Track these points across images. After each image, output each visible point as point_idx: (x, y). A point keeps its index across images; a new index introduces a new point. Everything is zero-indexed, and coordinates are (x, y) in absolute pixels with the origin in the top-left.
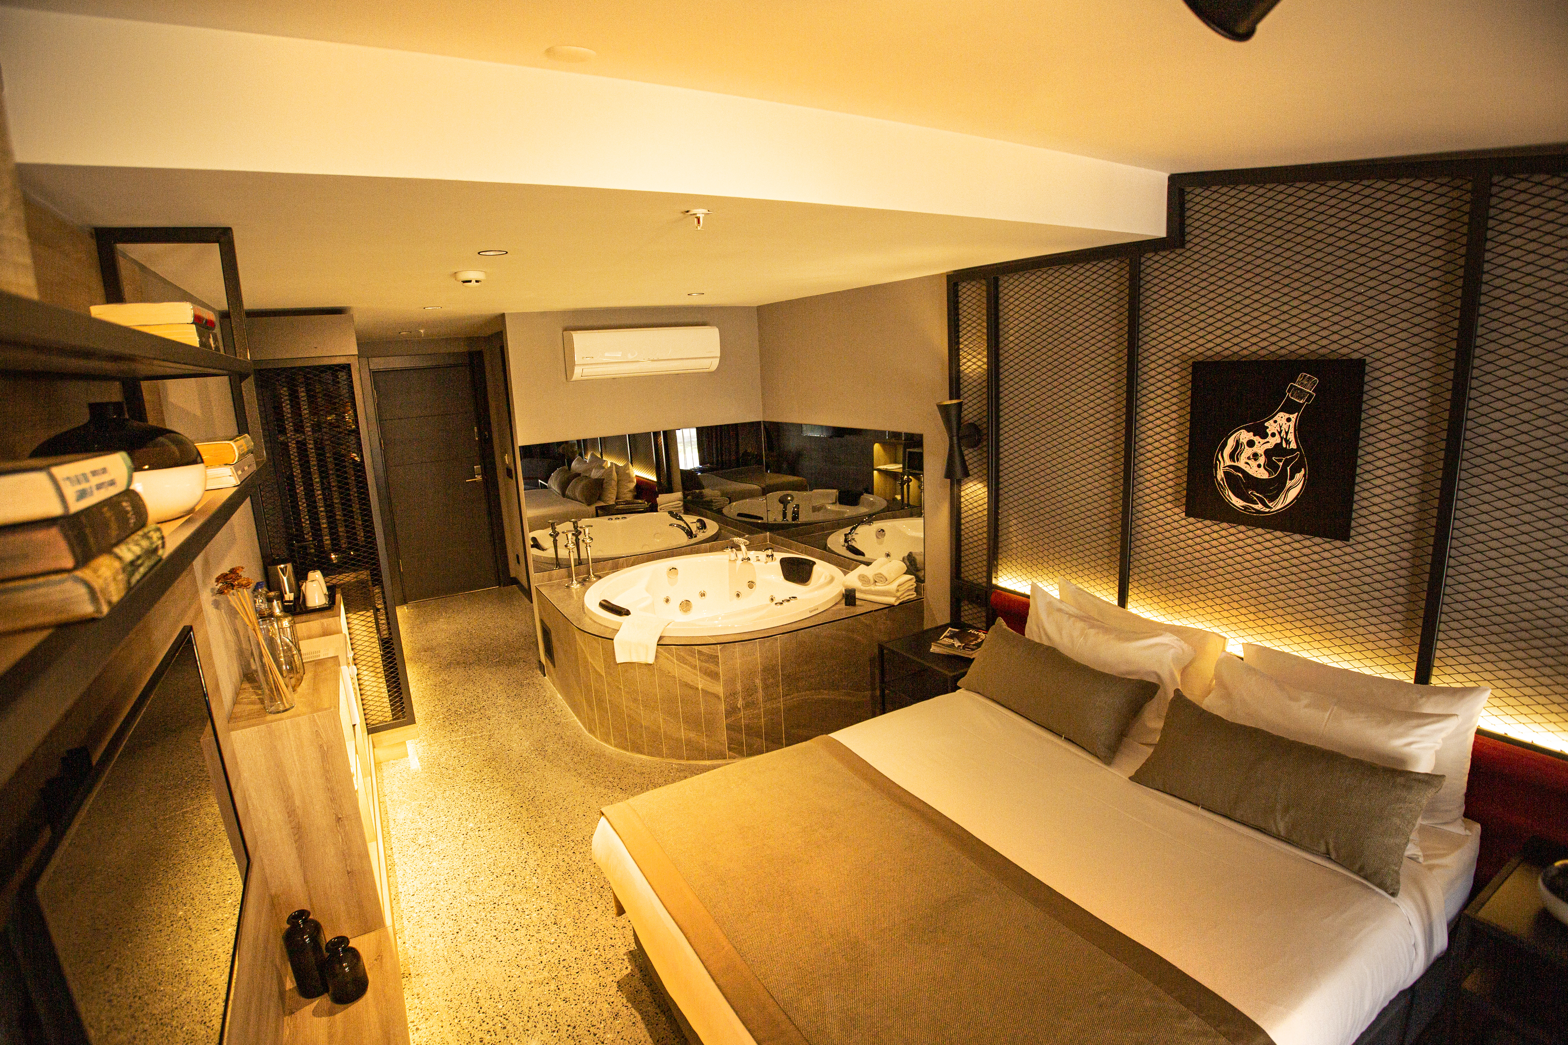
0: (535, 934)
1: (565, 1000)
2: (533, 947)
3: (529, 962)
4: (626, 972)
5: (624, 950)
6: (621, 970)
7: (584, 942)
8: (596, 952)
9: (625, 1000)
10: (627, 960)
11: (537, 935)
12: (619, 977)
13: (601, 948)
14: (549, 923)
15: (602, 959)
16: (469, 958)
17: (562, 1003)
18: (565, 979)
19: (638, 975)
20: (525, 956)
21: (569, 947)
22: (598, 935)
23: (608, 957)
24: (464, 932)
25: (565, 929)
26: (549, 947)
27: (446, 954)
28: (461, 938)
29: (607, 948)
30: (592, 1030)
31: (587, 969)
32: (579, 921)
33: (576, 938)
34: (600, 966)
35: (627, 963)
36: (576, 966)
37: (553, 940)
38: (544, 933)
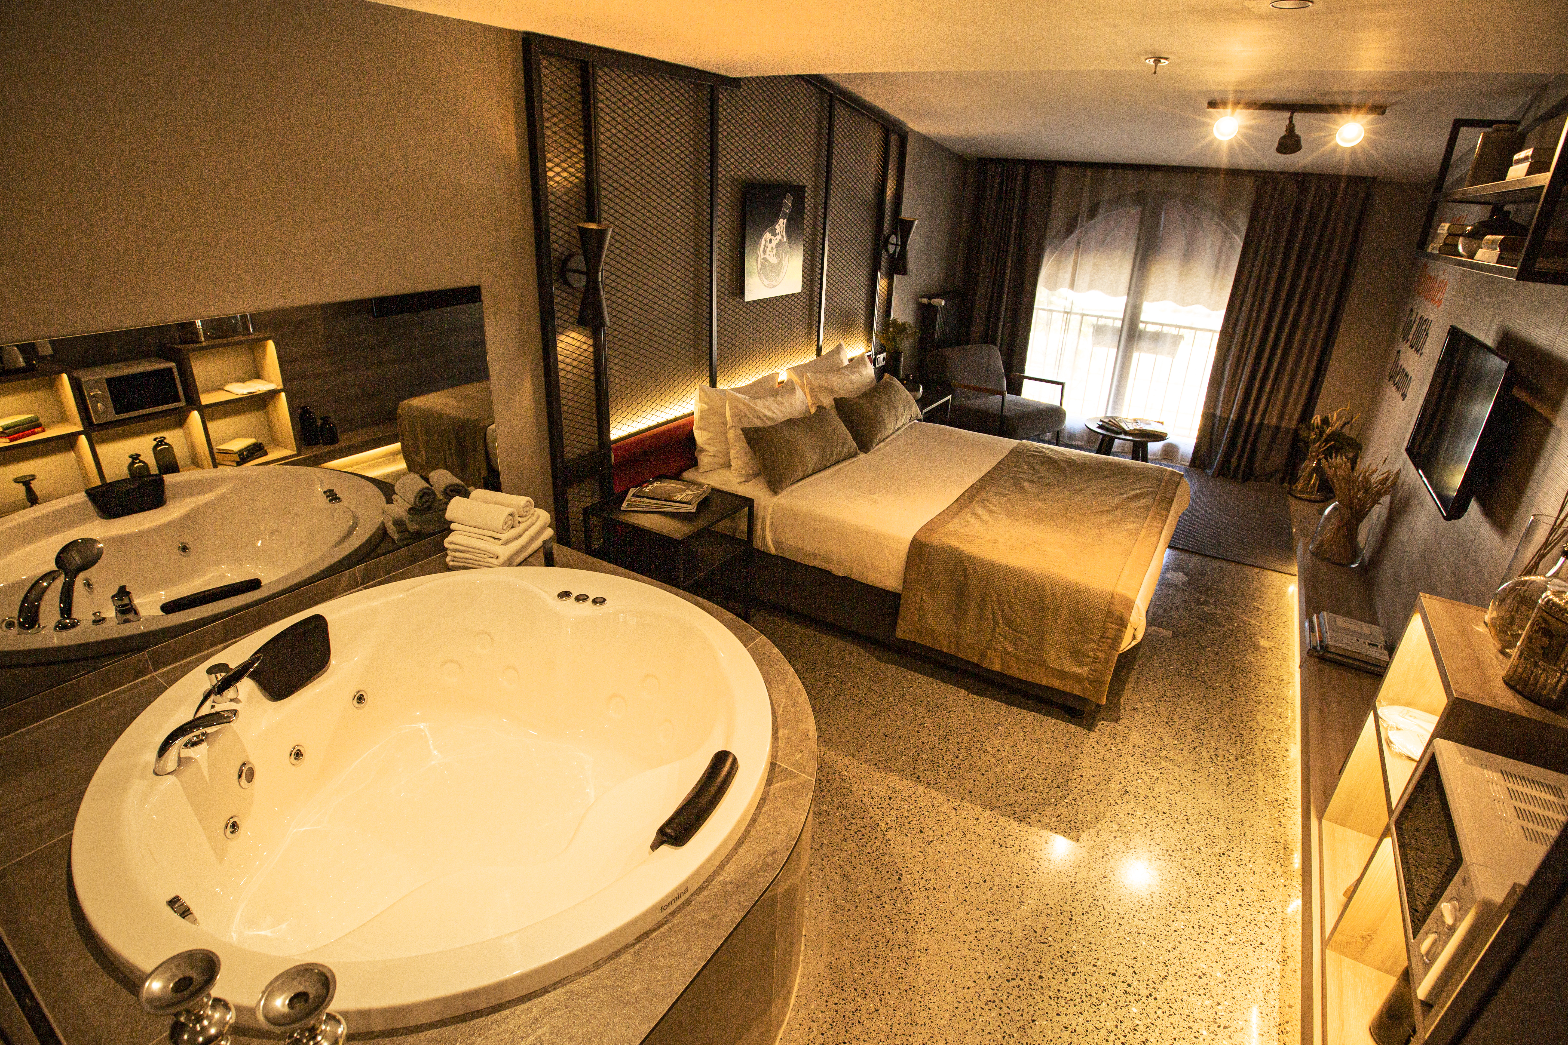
0: (1151, 798)
1: (1161, 739)
2: (1159, 789)
3: (1171, 780)
4: (1106, 723)
5: (1092, 734)
7: (1116, 761)
9: (1123, 711)
10: (1098, 728)
11: (1150, 795)
12: (1112, 725)
14: (1132, 797)
15: (1113, 741)
16: (1222, 822)
17: (1166, 740)
18: (1152, 750)
19: (1099, 716)
20: (1171, 788)
21: (1131, 767)
22: (1101, 757)
23: (1108, 739)
24: (1217, 850)
25: (1122, 781)
26: (1146, 779)
27: (1243, 842)
28: (1222, 846)
29: (1103, 744)
30: (1156, 714)
32: (1106, 778)
33: (1120, 769)
34: (1119, 738)
35: (1099, 726)
36: (1137, 752)
37: (1139, 781)
38: (1143, 792)
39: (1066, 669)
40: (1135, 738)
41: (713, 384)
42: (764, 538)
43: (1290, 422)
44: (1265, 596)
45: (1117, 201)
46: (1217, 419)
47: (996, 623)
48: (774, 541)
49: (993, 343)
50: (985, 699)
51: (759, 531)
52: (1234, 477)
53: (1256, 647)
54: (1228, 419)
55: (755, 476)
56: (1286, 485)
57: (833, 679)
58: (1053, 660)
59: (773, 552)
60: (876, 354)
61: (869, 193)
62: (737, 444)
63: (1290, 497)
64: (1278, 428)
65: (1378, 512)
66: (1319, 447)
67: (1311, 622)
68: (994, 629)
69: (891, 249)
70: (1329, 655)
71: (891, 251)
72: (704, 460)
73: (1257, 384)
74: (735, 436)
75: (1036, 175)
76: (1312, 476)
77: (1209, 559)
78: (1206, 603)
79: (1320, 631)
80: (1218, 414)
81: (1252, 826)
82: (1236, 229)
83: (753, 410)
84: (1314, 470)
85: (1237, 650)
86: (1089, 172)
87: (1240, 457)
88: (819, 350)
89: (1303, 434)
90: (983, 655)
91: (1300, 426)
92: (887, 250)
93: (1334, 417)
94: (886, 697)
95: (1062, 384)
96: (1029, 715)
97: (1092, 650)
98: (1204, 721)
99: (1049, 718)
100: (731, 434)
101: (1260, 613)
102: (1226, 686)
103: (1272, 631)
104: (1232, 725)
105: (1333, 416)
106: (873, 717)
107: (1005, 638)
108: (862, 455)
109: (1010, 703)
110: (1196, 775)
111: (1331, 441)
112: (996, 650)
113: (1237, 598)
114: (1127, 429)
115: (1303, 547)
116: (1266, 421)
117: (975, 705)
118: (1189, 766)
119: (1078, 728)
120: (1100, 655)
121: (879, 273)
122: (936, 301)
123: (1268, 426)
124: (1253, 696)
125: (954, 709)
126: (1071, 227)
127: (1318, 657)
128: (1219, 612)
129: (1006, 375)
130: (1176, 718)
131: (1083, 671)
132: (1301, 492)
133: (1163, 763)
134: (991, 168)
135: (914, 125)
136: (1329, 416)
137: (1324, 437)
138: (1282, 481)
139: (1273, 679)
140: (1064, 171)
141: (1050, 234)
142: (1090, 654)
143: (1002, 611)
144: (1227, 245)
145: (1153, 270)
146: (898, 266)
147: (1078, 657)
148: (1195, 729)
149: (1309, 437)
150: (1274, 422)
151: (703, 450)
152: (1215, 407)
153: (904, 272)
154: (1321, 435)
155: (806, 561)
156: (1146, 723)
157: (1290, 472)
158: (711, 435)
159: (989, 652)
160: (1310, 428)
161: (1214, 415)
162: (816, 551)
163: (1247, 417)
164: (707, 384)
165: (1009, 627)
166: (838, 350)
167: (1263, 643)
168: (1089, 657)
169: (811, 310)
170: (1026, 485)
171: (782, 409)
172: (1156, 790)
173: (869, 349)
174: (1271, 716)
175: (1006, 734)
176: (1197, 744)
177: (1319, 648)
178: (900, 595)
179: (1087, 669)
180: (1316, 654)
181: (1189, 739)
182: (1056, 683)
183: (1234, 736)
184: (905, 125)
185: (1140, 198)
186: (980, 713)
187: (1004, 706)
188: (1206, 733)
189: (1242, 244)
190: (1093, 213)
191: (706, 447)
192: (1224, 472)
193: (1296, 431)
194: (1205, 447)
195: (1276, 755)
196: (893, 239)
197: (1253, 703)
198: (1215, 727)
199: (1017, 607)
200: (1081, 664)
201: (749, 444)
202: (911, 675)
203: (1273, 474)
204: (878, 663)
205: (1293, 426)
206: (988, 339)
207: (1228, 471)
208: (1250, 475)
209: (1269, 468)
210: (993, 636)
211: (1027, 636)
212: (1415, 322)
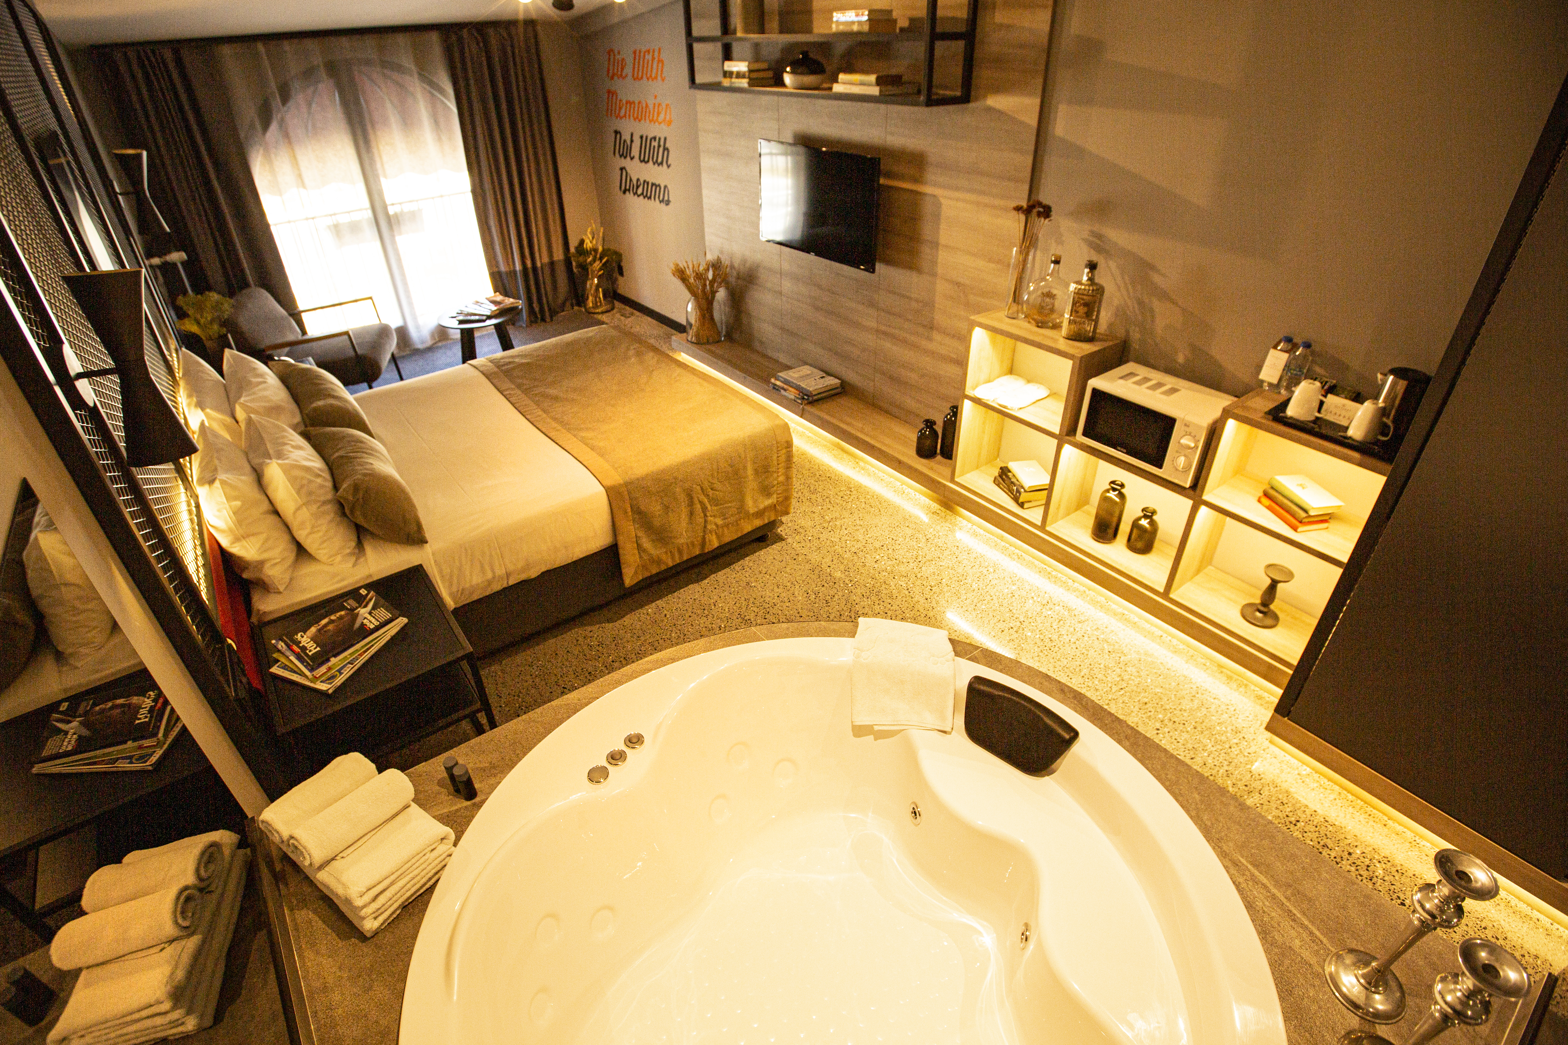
2: (859, 537)
3: (853, 528)
4: (782, 531)
5: (789, 541)
7: (822, 543)
13: (807, 541)
15: (802, 535)
20: (861, 531)
22: (814, 548)
23: (798, 536)
26: (847, 538)
32: (836, 556)
34: (801, 531)
35: (782, 534)
36: (818, 529)
39: (760, 507)
43: (559, 255)
45: (308, 77)
46: (505, 277)
47: (704, 509)
52: (543, 319)
54: (515, 272)
56: (578, 306)
58: (750, 506)
59: (452, 607)
64: (552, 264)
66: (597, 266)
67: (775, 385)
68: (705, 516)
70: (815, 398)
73: (523, 230)
76: (597, 291)
79: (791, 387)
80: (503, 270)
84: (598, 286)
86: (261, 47)
87: (539, 300)
90: (704, 543)
91: (569, 254)
95: (371, 298)
97: (775, 479)
107: (715, 516)
112: (711, 531)
115: (679, 342)
116: (543, 261)
120: (782, 478)
123: (546, 264)
127: (809, 403)
129: (289, 315)
131: (773, 499)
132: (595, 307)
138: (575, 305)
140: (228, 49)
142: (775, 483)
143: (707, 496)
147: (767, 491)
150: (546, 260)
151: (262, 563)
152: (497, 265)
154: (593, 255)
157: (578, 297)
158: (265, 535)
159: (707, 536)
161: (500, 273)
163: (529, 263)
165: (715, 505)
168: (775, 486)
175: (762, 584)
177: (804, 398)
178: (615, 543)
179: (775, 495)
180: (805, 402)
182: (755, 524)
185: (331, 69)
189: (455, 106)
190: (285, 94)
192: (533, 319)
200: (770, 495)
203: (564, 304)
205: (562, 257)
206: (241, 282)
207: (537, 317)
208: (553, 313)
209: (560, 301)
210: (706, 521)
211: (730, 502)
212: (632, 141)
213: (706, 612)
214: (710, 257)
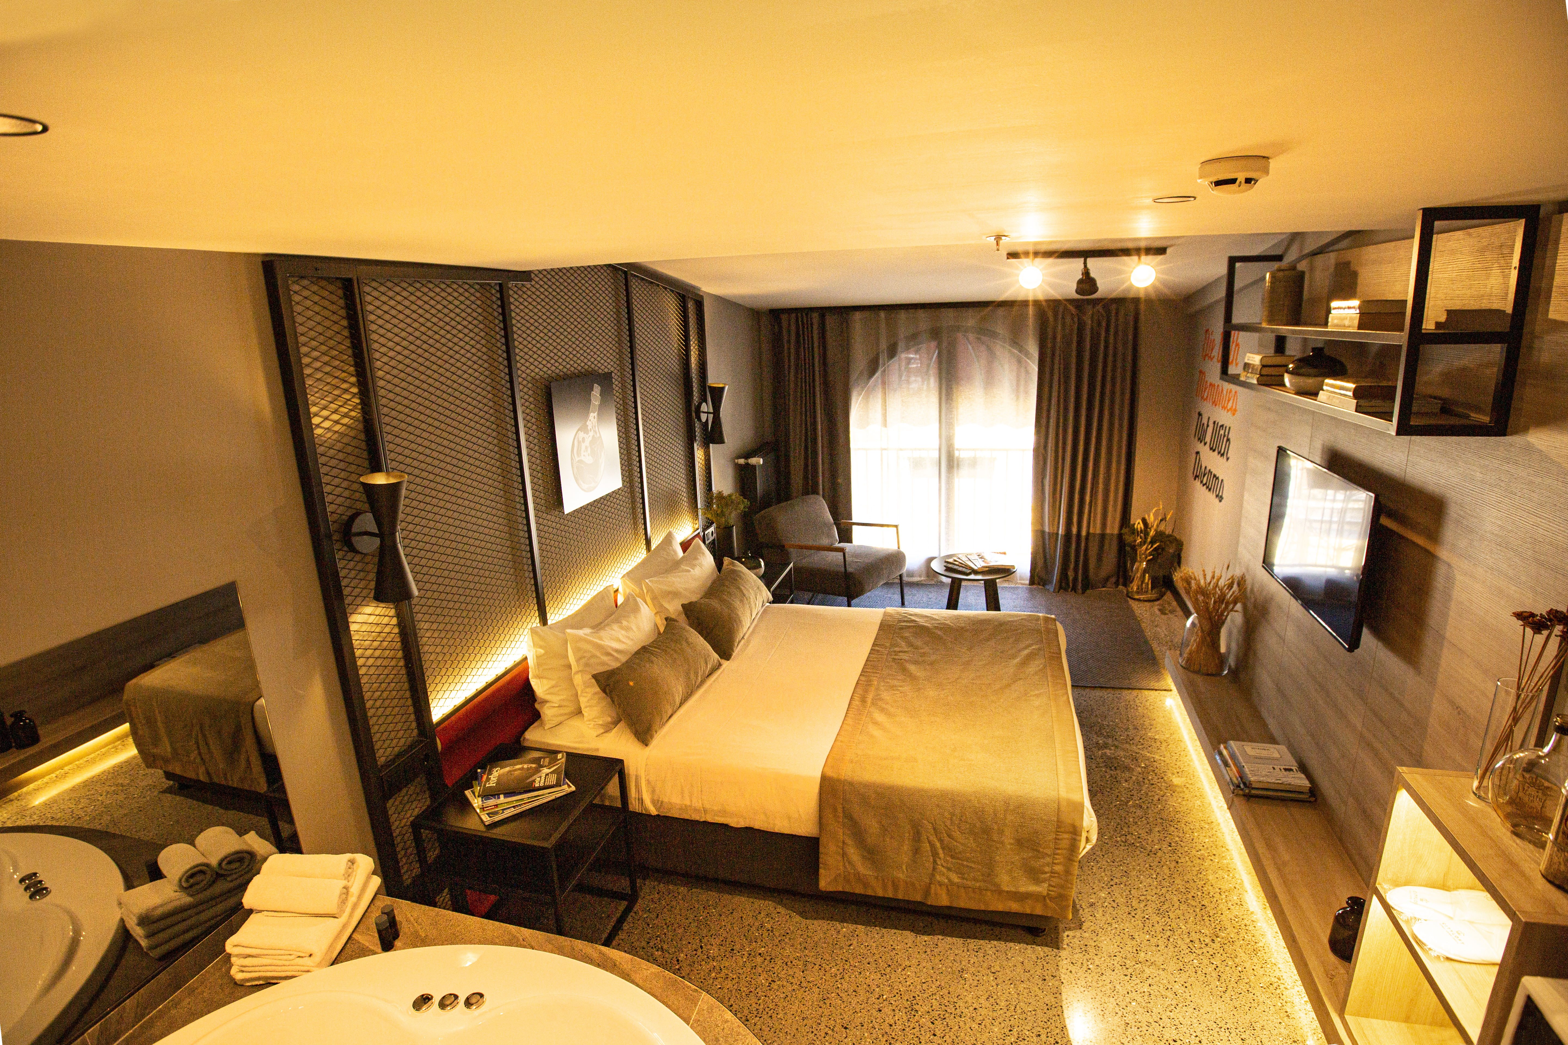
0: (1154, 1026)
1: (1132, 938)
2: (1156, 1007)
3: (1162, 991)
4: (1070, 933)
5: (1063, 954)
6: (1074, 937)
7: (1101, 985)
8: (1091, 966)
9: (1081, 912)
10: (1065, 942)
11: (1152, 1023)
12: (1078, 933)
13: (1085, 968)
15: (1087, 956)
17: (1136, 936)
18: (1129, 956)
19: (1060, 926)
20: (1167, 1002)
21: (1118, 987)
22: (1084, 984)
23: (1081, 955)
26: (1139, 998)
29: (1079, 964)
30: (1114, 905)
31: (1105, 955)
33: (1109, 994)
34: (1092, 951)
35: (1066, 939)
36: (1115, 963)
39: (1022, 889)
40: (1108, 944)
41: (544, 620)
42: (641, 801)
43: (1113, 528)
44: (1154, 722)
45: (913, 339)
46: (1047, 537)
47: (935, 854)
48: (653, 802)
49: (818, 494)
50: (936, 937)
51: (633, 793)
52: (1074, 589)
53: (1171, 787)
54: (1057, 534)
55: (616, 723)
56: (1121, 587)
57: (759, 959)
58: (1005, 881)
59: (653, 811)
60: (704, 530)
61: (674, 365)
62: (587, 690)
63: (1131, 602)
64: (1103, 536)
65: (1235, 619)
66: (1147, 549)
67: (1221, 754)
68: (935, 862)
69: (704, 417)
70: (1256, 791)
71: (704, 420)
72: (547, 712)
73: (1077, 496)
74: (584, 683)
75: (831, 321)
76: (1144, 576)
77: (1088, 690)
78: (1106, 746)
79: (1235, 764)
80: (1047, 530)
81: (1263, 1027)
82: (1027, 354)
83: (599, 647)
84: (1145, 571)
85: (1156, 797)
86: (882, 314)
87: (1076, 570)
88: (648, 542)
89: (1128, 539)
90: (927, 892)
91: (1124, 531)
92: (699, 419)
93: (1151, 519)
94: (828, 968)
95: (896, 526)
96: (990, 947)
97: (1048, 864)
98: (1163, 899)
99: (1012, 944)
100: (578, 679)
101: (1158, 744)
102: (1165, 846)
103: (1178, 763)
104: (1190, 896)
105: (1149, 516)
106: (821, 1004)
107: (949, 869)
108: (725, 664)
109: (966, 936)
110: (1184, 976)
111: (1155, 542)
112: (941, 884)
113: (1132, 732)
114: (976, 568)
115: (1170, 660)
116: (1091, 531)
117: (928, 950)
118: (1172, 966)
119: (1046, 949)
120: (1058, 868)
121: (695, 445)
122: (753, 461)
123: (1094, 534)
124: (1194, 852)
125: (907, 963)
126: (873, 368)
127: (1244, 795)
128: (1122, 753)
129: (835, 523)
130: (1135, 903)
131: (1041, 889)
132: (1138, 593)
133: (1148, 971)
134: (784, 317)
135: (708, 288)
136: (1147, 517)
137: (1149, 540)
138: (1117, 584)
139: (1203, 824)
140: (858, 315)
141: (854, 376)
142: (1047, 869)
143: (941, 841)
144: (1023, 370)
145: (960, 400)
146: (714, 435)
147: (1034, 874)
148: (1158, 911)
149: (1135, 541)
150: (1098, 530)
151: (545, 701)
152: (1042, 524)
153: (721, 441)
154: (1146, 538)
155: (695, 817)
156: (1110, 920)
157: (1123, 576)
158: (553, 683)
159: (933, 886)
160: (1133, 531)
161: (1043, 532)
162: (708, 806)
163: (1074, 530)
164: (536, 622)
165: (952, 857)
166: (669, 539)
167: (1176, 781)
168: (1046, 873)
169: (633, 502)
170: (912, 668)
171: (631, 634)
172: (1154, 1010)
173: (697, 526)
174: (1220, 872)
175: (975, 983)
176: (1169, 933)
177: (1242, 786)
178: (818, 839)
179: (1046, 885)
180: (1241, 792)
181: (1158, 928)
182: (1014, 907)
183: (1198, 910)
184: (699, 289)
185: (935, 334)
186: (937, 961)
187: (960, 941)
188: (1172, 916)
189: (1037, 369)
190: (892, 352)
191: (547, 697)
192: (1064, 585)
193: (1120, 536)
194: (1040, 563)
195: (1245, 922)
196: (704, 408)
197: (1198, 861)
198: (1177, 904)
199: (957, 834)
200: (1038, 881)
201: (604, 691)
202: (846, 928)
203: (1107, 579)
204: (804, 921)
205: (1116, 531)
206: (811, 489)
207: (1068, 584)
208: (1087, 585)
209: (1103, 574)
210: (934, 869)
211: (974, 862)
212: (1208, 426)
213: (888, 970)
214: (1238, 572)
